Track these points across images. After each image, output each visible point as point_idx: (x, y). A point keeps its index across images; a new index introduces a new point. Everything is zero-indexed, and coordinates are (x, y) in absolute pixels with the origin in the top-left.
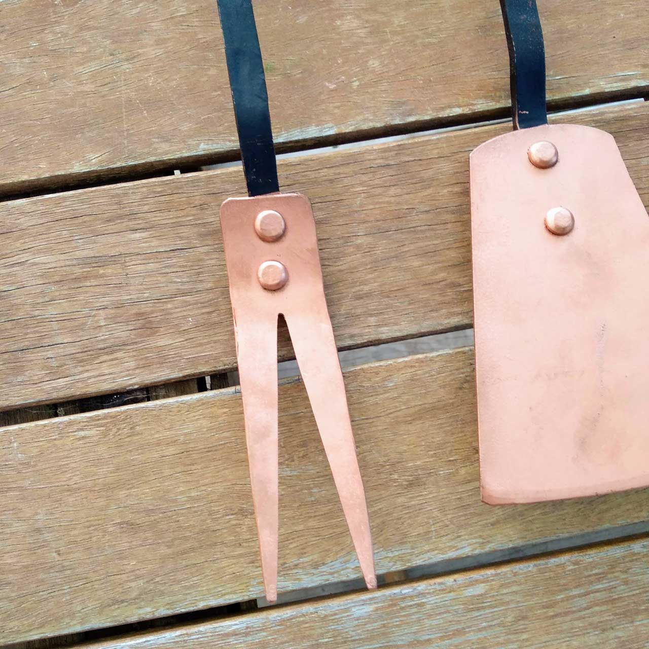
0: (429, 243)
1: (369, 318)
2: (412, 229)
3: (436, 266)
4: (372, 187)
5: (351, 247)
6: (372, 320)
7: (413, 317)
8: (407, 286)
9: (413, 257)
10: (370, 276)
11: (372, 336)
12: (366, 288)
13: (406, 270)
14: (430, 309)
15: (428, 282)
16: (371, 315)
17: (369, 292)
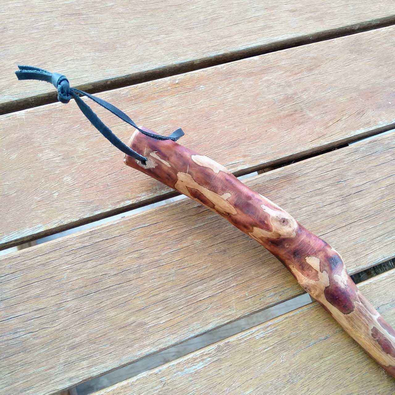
0: (120, 297)
1: (82, 362)
2: (107, 289)
3: (127, 313)
4: (74, 264)
5: (63, 311)
6: (85, 363)
7: (114, 354)
8: (108, 332)
9: (109, 310)
10: (80, 330)
11: (86, 376)
12: (77, 340)
13: (106, 320)
14: (126, 346)
15: (122, 326)
16: (84, 360)
17: (80, 342)
